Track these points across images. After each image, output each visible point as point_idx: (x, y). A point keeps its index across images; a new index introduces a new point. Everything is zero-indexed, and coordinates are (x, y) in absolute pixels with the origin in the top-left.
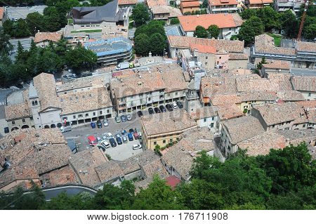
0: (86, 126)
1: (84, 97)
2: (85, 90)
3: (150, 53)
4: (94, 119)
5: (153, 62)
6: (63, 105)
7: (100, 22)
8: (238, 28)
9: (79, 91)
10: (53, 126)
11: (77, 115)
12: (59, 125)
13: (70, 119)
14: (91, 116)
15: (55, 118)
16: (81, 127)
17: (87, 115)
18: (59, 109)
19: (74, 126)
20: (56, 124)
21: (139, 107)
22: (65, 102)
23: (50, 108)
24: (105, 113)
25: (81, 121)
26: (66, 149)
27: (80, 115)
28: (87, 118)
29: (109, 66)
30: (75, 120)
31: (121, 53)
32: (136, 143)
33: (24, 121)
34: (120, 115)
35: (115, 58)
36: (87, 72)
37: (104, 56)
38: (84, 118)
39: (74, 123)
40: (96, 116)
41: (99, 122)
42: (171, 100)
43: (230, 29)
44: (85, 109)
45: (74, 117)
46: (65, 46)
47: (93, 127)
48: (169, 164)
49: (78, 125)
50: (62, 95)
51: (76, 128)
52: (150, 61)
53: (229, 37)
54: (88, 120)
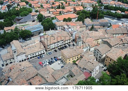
0: (36, 58)
1: (33, 47)
2: (33, 44)
3: (50, 29)
4: (38, 55)
5: (52, 32)
6: (25, 51)
7: (26, 22)
8: (77, 18)
9: (31, 45)
10: (23, 61)
11: (32, 55)
12: (25, 60)
13: (29, 57)
14: (37, 54)
15: (23, 57)
16: (34, 59)
17: (36, 54)
18: (25, 53)
19: (31, 59)
20: (24, 60)
21: (55, 48)
22: (26, 50)
23: (21, 53)
24: (42, 52)
25: (33, 57)
26: (33, 69)
27: (33, 55)
28: (36, 55)
29: (36, 35)
30: (31, 57)
31: (40, 30)
32: (59, 62)
33: (10, 60)
34: (48, 52)
35: (38, 32)
36: (28, 39)
37: (34, 32)
38: (35, 55)
39: (31, 58)
40: (39, 54)
41: (40, 56)
42: (65, 44)
43: (74, 18)
44: (35, 52)
45: (31, 56)
46: (17, 30)
47: (39, 58)
48: (82, 67)
49: (33, 59)
50: (24, 48)
51: (32, 60)
52: (51, 32)
53: (74, 21)
54: (36, 56)
